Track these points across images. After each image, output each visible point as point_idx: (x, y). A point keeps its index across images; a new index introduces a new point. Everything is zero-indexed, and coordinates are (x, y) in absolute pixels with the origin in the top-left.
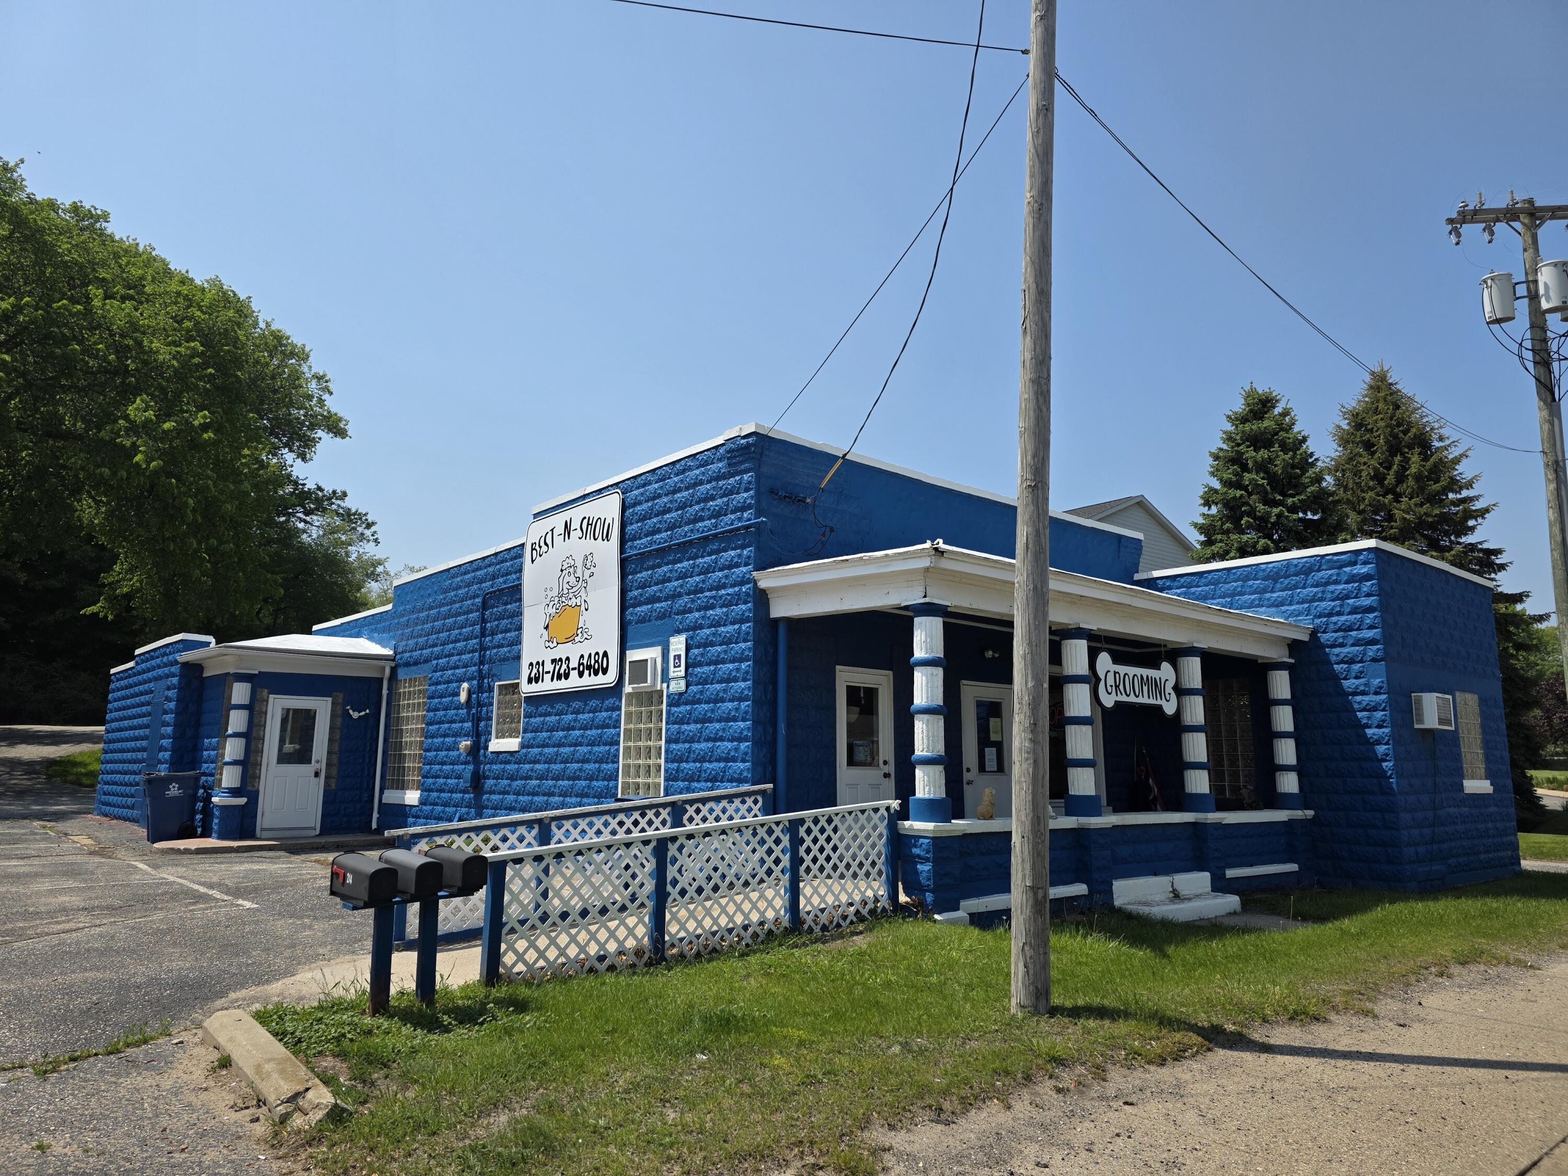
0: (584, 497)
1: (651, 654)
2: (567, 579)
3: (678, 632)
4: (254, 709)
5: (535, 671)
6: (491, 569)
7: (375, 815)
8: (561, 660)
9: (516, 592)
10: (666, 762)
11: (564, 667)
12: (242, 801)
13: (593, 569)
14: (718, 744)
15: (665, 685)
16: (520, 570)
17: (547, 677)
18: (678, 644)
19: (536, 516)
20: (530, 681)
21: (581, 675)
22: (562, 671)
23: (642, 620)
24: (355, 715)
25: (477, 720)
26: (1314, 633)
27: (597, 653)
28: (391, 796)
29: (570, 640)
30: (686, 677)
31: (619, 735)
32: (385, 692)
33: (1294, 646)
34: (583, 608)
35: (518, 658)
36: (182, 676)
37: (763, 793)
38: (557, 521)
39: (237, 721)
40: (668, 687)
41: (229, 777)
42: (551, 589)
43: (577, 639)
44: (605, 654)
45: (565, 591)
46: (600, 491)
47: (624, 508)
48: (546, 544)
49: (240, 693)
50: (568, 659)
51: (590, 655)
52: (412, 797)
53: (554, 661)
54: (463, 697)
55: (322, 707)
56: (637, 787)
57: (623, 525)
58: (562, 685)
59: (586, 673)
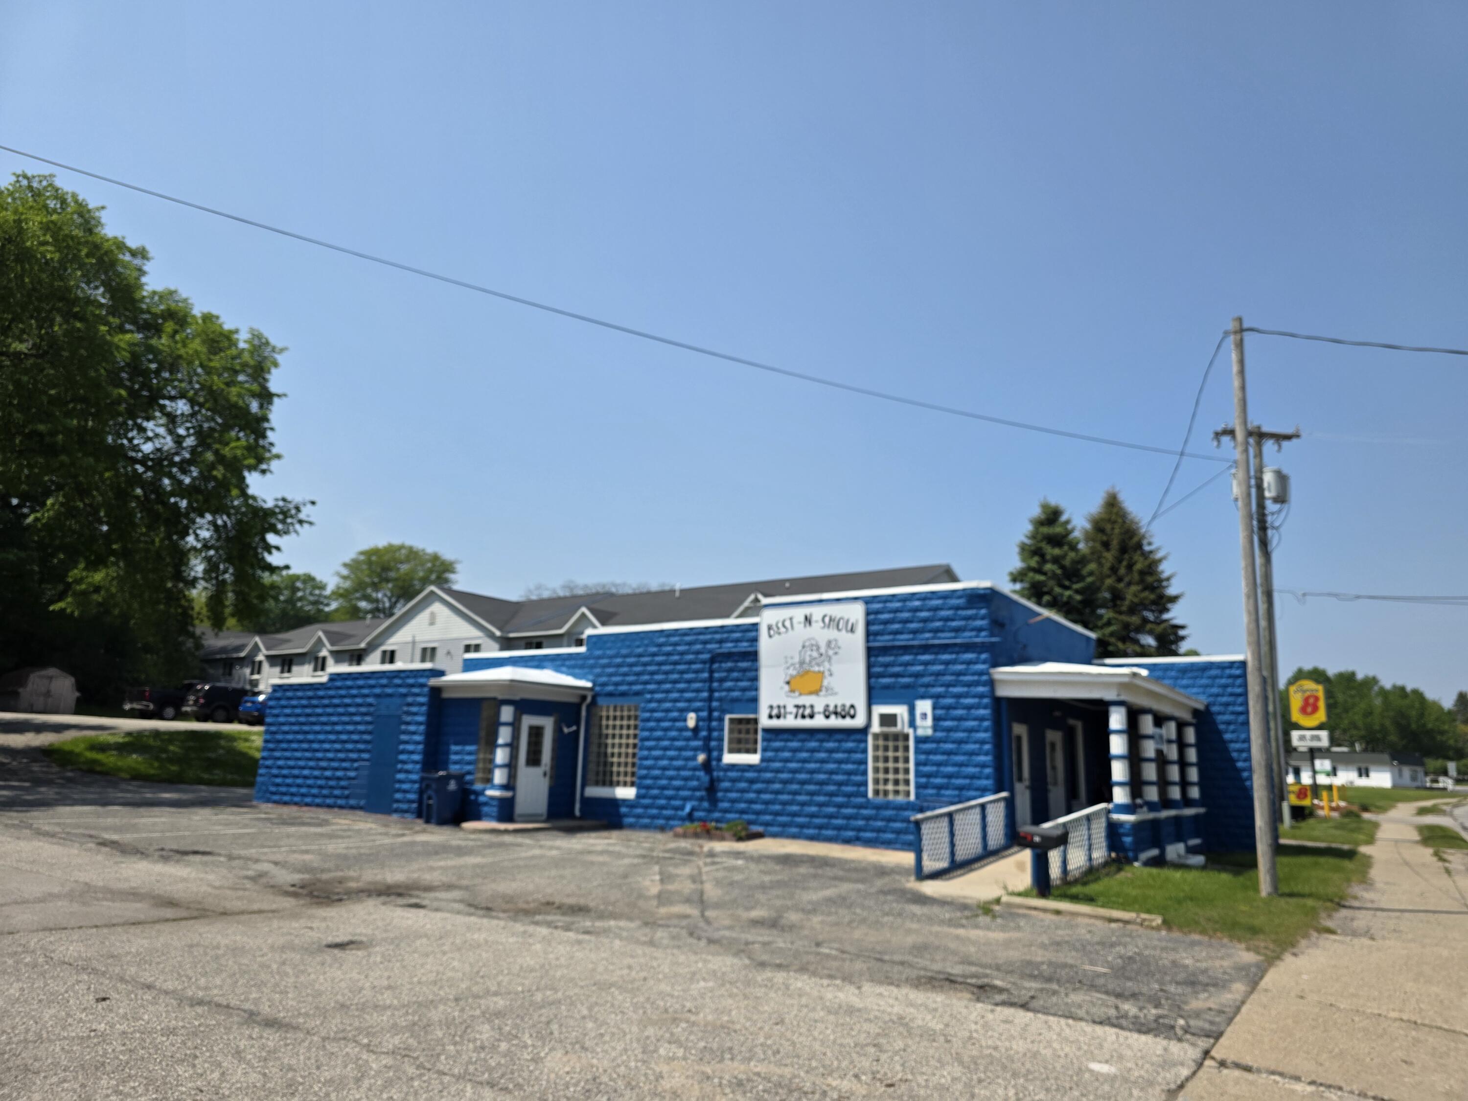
1: (900, 711)
2: (809, 653)
3: (923, 698)
4: (515, 725)
5: (775, 711)
6: (717, 636)
7: (578, 806)
8: (804, 706)
9: (753, 656)
10: (916, 777)
11: (808, 711)
12: (508, 794)
13: (837, 650)
14: (963, 768)
15: (911, 731)
16: (755, 640)
17: (790, 717)
18: (924, 706)
19: (766, 605)
20: (771, 717)
22: (806, 713)
23: (887, 687)
24: (566, 730)
25: (708, 739)
26: (1207, 707)
27: (843, 705)
28: (597, 792)
29: (816, 692)
30: (933, 727)
31: (866, 758)
32: (583, 713)
33: (1196, 713)
34: (827, 674)
35: (755, 700)
36: (430, 696)
37: (1005, 799)
38: (796, 613)
39: (504, 735)
40: (915, 731)
41: (499, 776)
42: (792, 658)
43: (822, 694)
44: (852, 706)
45: (807, 661)
46: (838, 600)
47: (868, 613)
48: (785, 627)
49: (507, 713)
50: (812, 706)
51: (836, 705)
52: (625, 793)
53: (797, 707)
54: (691, 723)
55: (547, 723)
56: (886, 793)
57: (868, 624)
58: (807, 723)
59: (833, 717)
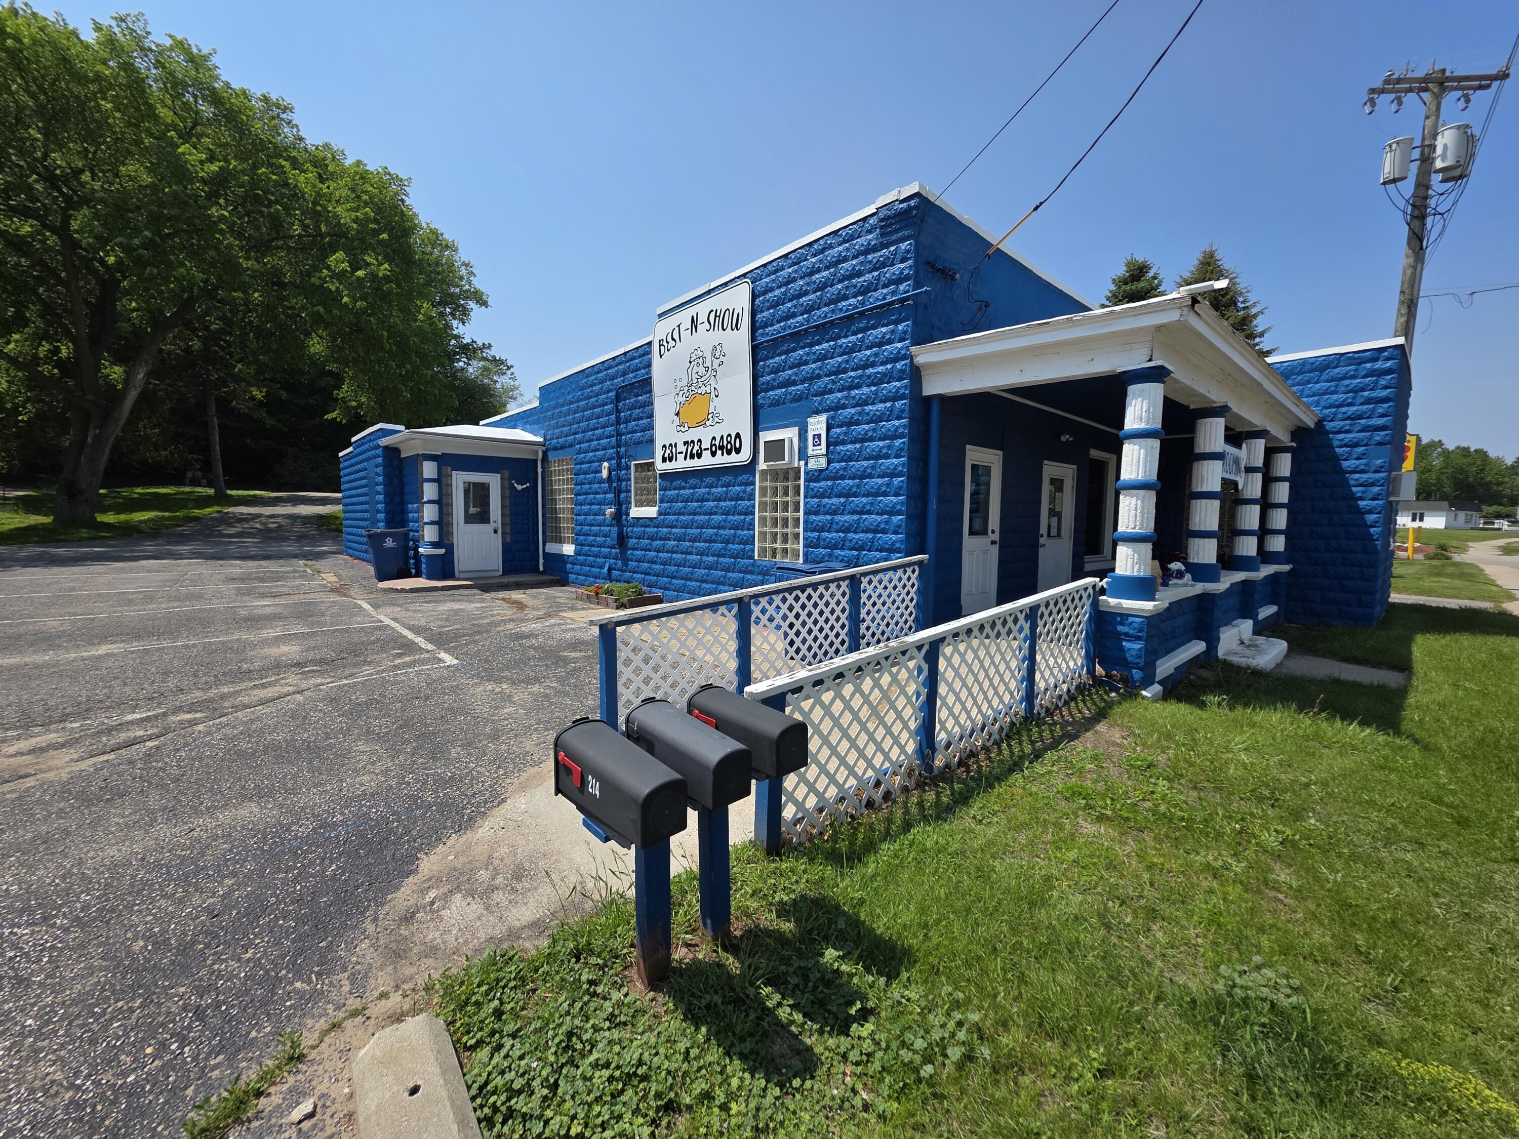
0: (709, 292)
1: (789, 434)
2: (696, 369)
3: (817, 412)
5: (668, 451)
6: (621, 367)
7: (541, 561)
8: (693, 442)
9: (646, 385)
10: (805, 530)
11: (696, 447)
12: (442, 551)
13: (722, 359)
14: (865, 517)
15: (802, 463)
16: (649, 365)
17: (681, 457)
18: (818, 424)
19: (660, 316)
21: (714, 454)
22: (694, 451)
23: (776, 403)
24: (519, 487)
25: (618, 492)
26: (1320, 423)
27: (729, 435)
28: (552, 548)
29: (702, 424)
30: (827, 455)
31: (754, 506)
32: (540, 470)
34: (713, 395)
35: (651, 441)
36: (385, 457)
37: (920, 563)
38: (684, 318)
39: (430, 491)
40: (806, 464)
41: (430, 534)
42: (681, 380)
43: (708, 423)
44: (738, 436)
45: (695, 381)
46: (726, 284)
47: (754, 297)
48: (673, 339)
49: (429, 469)
50: (700, 441)
51: (722, 437)
52: (568, 549)
53: (685, 443)
54: (605, 474)
55: (494, 481)
56: (774, 552)
57: (753, 314)
58: (696, 463)
59: (719, 452)
